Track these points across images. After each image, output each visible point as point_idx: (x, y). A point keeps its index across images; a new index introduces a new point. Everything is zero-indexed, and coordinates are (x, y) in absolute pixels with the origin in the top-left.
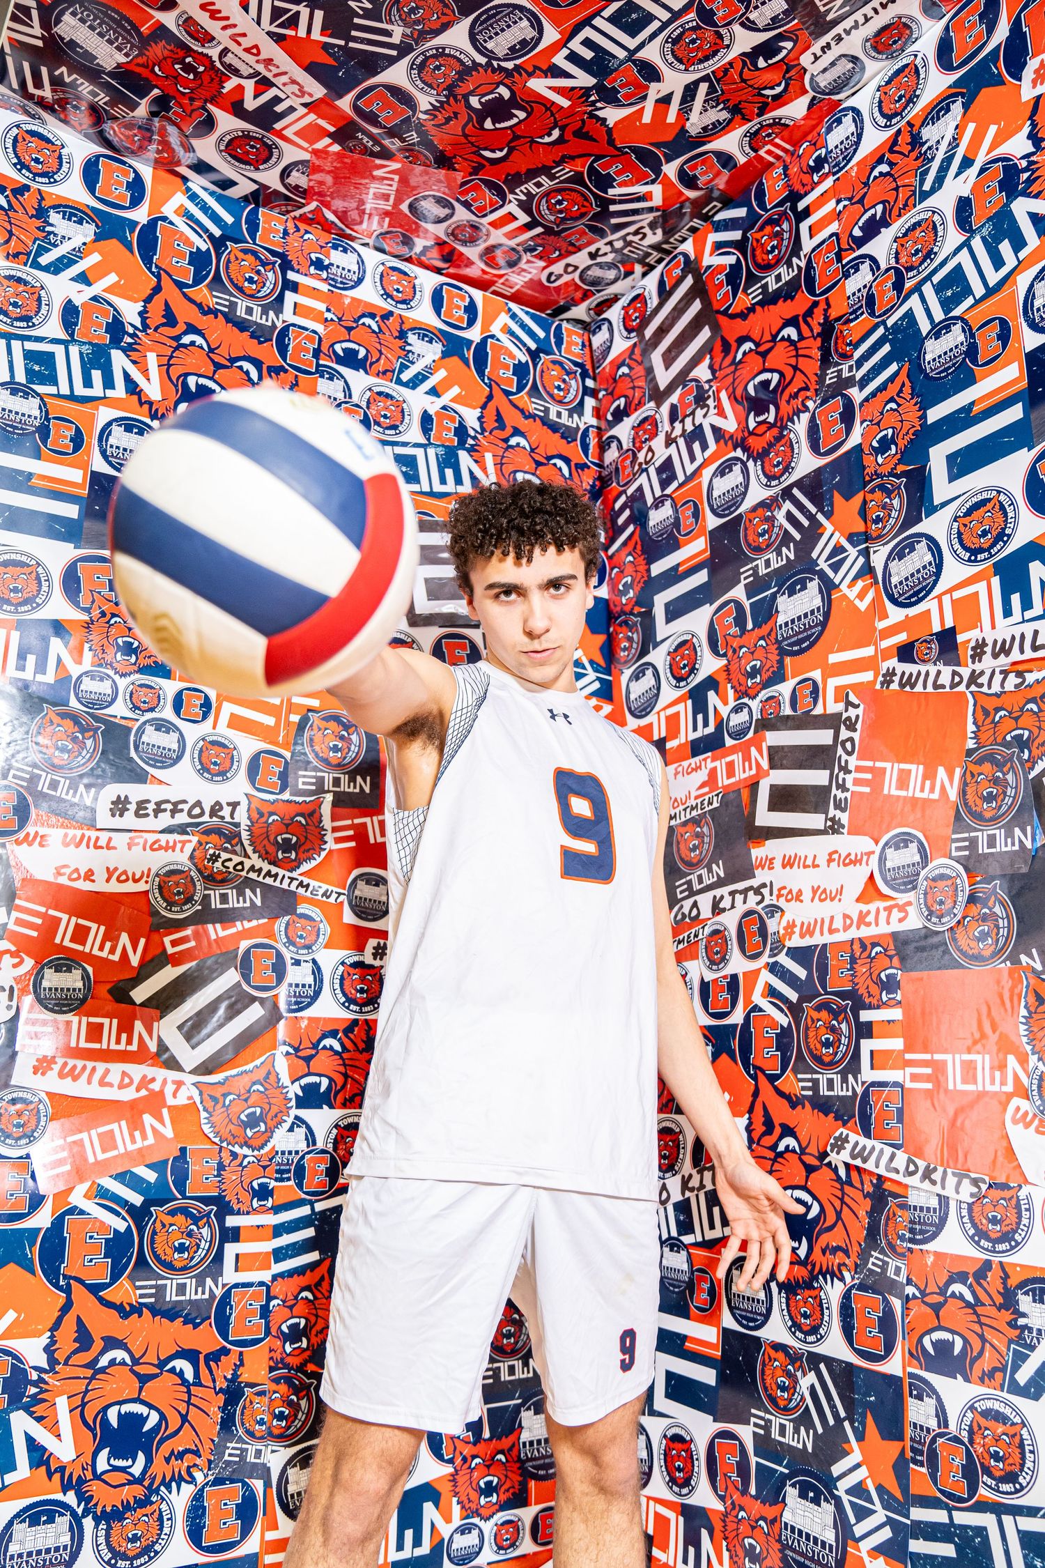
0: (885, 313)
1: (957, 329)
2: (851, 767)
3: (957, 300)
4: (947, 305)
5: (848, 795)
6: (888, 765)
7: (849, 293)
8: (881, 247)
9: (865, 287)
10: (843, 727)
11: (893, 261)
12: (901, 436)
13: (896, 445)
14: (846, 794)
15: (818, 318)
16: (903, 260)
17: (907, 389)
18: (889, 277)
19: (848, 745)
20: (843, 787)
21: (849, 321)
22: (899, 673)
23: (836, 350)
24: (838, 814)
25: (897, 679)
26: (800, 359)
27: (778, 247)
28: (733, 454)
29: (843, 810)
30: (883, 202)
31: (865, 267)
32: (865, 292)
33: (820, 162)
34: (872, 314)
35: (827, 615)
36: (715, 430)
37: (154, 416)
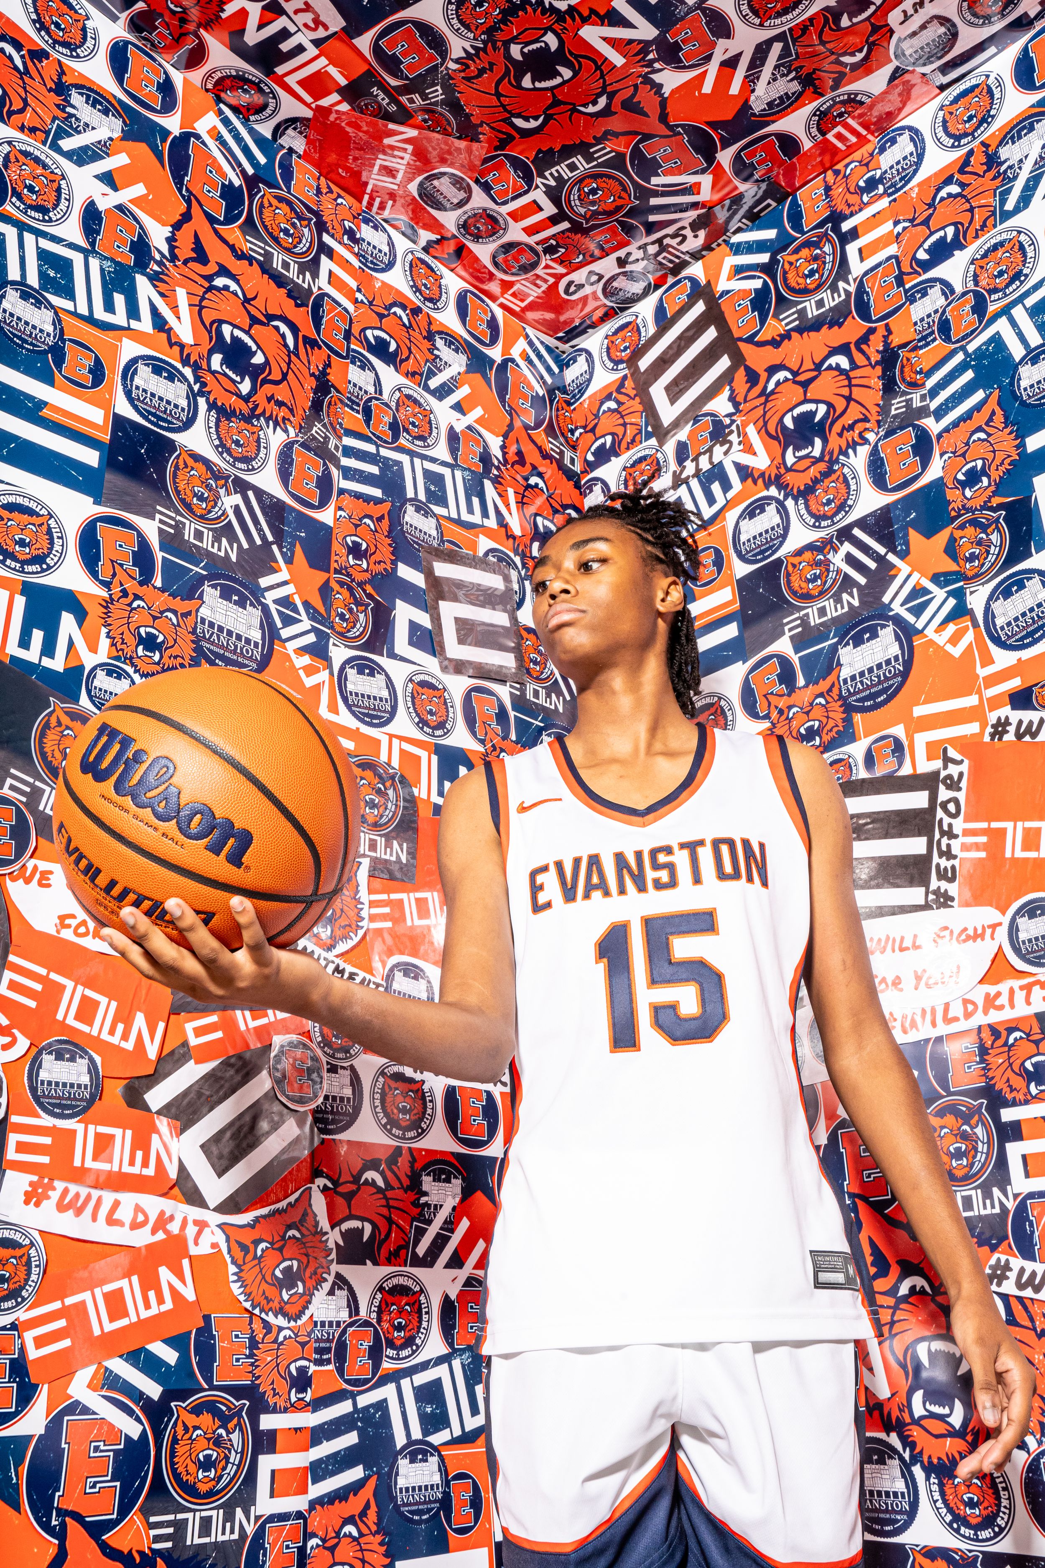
0: (963, 339)
2: (957, 830)
5: (956, 862)
6: (1009, 825)
7: (915, 318)
8: (955, 270)
9: (936, 312)
10: (942, 787)
11: (971, 285)
12: (993, 467)
13: (989, 477)
14: (952, 862)
15: (876, 345)
16: (983, 283)
17: (999, 417)
18: (966, 301)
19: (951, 807)
20: (948, 854)
21: (916, 348)
22: (1014, 721)
23: (903, 380)
24: (944, 885)
25: (1012, 729)
26: (854, 389)
27: (819, 270)
28: (765, 493)
29: (952, 880)
30: (955, 224)
31: (935, 292)
34: (948, 339)
35: (908, 664)
36: (739, 468)
37: (185, 362)
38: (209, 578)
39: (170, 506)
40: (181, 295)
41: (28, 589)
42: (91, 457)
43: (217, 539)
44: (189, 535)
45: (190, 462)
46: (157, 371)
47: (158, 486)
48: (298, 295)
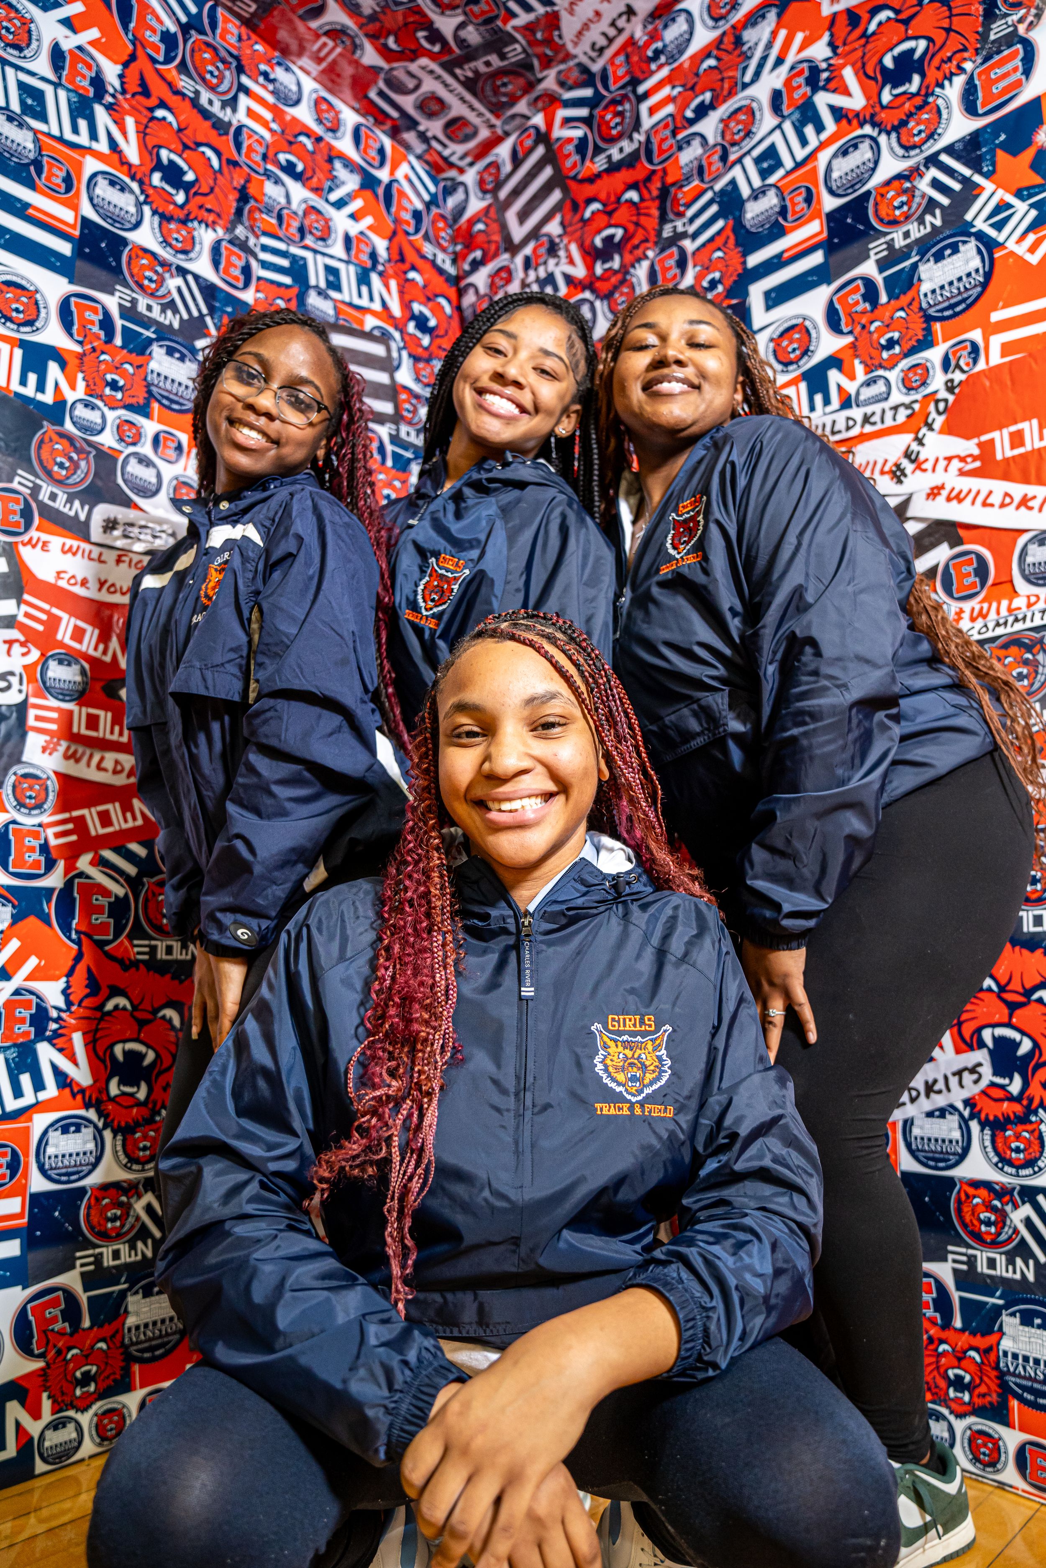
0: (713, 180)
1: (772, 193)
3: (771, 171)
4: (764, 174)
7: (682, 163)
8: (709, 126)
9: (696, 159)
11: (719, 138)
12: (726, 277)
15: (656, 183)
16: (728, 137)
17: (731, 241)
18: (716, 151)
21: (682, 186)
23: (672, 210)
26: (641, 217)
27: (621, 123)
28: (581, 296)
30: (712, 90)
31: (696, 143)
32: (696, 164)
33: (658, 53)
34: (702, 180)
37: (133, 178)
38: (158, 340)
39: (127, 286)
40: (130, 122)
41: (23, 344)
42: (65, 248)
43: (163, 311)
44: (142, 308)
45: (140, 253)
46: (112, 183)
47: (117, 271)
48: (221, 127)
